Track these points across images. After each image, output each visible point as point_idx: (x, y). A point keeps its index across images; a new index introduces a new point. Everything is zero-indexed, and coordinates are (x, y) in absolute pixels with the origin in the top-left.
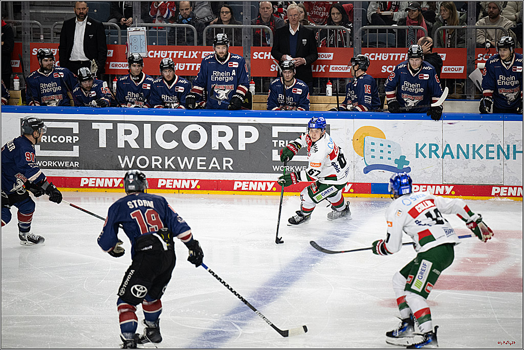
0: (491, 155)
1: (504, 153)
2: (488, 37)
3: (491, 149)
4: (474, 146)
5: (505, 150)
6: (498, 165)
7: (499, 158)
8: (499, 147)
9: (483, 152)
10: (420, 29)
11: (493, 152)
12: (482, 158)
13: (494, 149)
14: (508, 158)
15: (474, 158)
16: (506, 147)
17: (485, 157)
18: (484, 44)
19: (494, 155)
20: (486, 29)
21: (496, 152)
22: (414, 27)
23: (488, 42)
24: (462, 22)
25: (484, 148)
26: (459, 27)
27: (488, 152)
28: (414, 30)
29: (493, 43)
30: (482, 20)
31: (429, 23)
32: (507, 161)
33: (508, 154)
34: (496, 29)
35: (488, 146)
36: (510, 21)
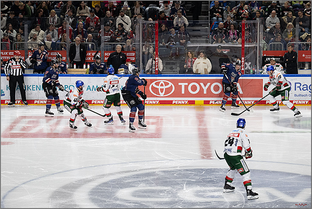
0: (34, 89)
1: (39, 88)
2: (32, 46)
3: (34, 87)
4: (28, 85)
5: (39, 87)
6: (36, 93)
7: (37, 90)
8: (37, 86)
9: (31, 88)
10: (7, 43)
11: (35, 88)
12: (31, 90)
13: (35, 87)
14: (40, 90)
15: (28, 90)
16: (39, 86)
17: (32, 90)
18: (31, 49)
19: (35, 89)
20: (31, 43)
21: (36, 88)
22: (5, 42)
23: (32, 48)
24: (23, 41)
25: (32, 86)
26: (22, 42)
27: (33, 88)
28: (5, 43)
29: (34, 49)
30: (30, 40)
31: (11, 41)
32: (40, 91)
33: (40, 89)
34: (35, 43)
35: (33, 86)
36: (40, 41)
